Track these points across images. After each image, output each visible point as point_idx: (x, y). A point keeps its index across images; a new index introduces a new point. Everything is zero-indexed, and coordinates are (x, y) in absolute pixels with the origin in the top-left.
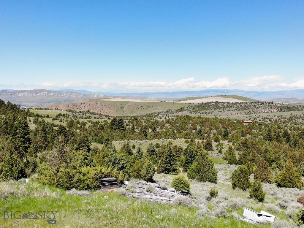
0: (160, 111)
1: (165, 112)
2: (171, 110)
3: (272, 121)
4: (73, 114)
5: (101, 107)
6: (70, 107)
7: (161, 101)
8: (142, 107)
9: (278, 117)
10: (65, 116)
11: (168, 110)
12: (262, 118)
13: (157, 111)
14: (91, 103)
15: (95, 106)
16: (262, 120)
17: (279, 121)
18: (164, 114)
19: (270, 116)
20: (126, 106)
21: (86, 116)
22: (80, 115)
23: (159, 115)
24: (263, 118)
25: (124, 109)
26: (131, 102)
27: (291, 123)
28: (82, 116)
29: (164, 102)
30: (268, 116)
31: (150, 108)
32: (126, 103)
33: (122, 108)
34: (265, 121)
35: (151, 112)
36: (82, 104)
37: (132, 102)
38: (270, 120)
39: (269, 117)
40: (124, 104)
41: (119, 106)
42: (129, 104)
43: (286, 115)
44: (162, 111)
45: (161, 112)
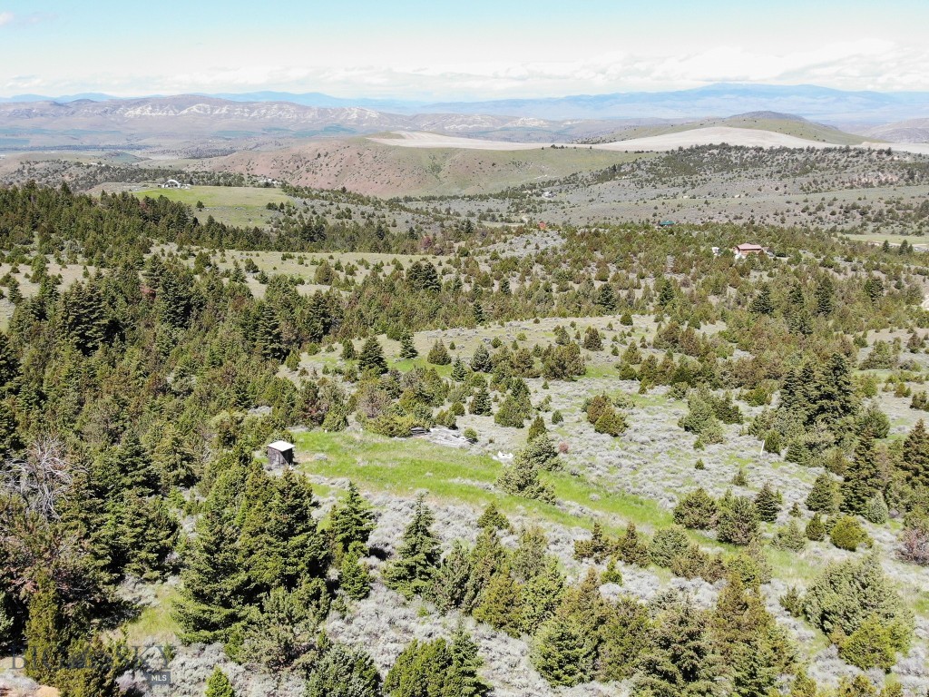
0: (547, 177)
1: (562, 180)
2: (580, 176)
3: (870, 215)
4: (305, 203)
5: (376, 166)
6: (286, 164)
7: (553, 147)
8: (493, 165)
9: (887, 203)
10: (286, 208)
11: (573, 175)
12: (841, 208)
13: (538, 178)
14: (347, 154)
15: (357, 162)
16: (840, 213)
17: (891, 215)
18: (558, 188)
19: (865, 199)
20: (448, 162)
21: (338, 208)
22: (322, 205)
23: (543, 191)
24: (845, 205)
25: (441, 174)
26: (461, 149)
27: (921, 224)
28: (327, 209)
29: (562, 147)
30: (860, 199)
31: (517, 170)
32: (447, 152)
33: (436, 169)
34: (848, 215)
35: (522, 182)
36: (319, 155)
37: (465, 150)
38: (863, 213)
39: (862, 204)
40: (441, 156)
41: (426, 163)
42: (457, 156)
43: (913, 197)
44: (553, 178)
45: (551, 183)
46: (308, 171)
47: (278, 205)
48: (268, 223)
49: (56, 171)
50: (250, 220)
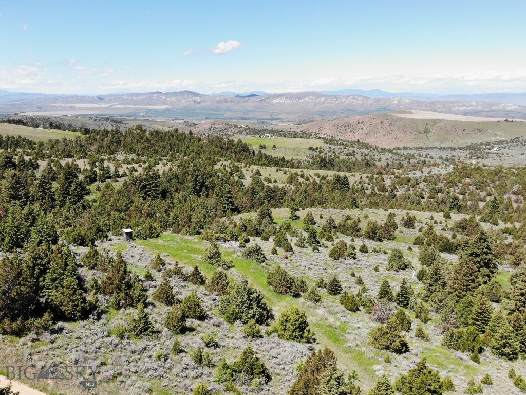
0: (498, 139)
1: (508, 141)
2: (521, 139)
4: (330, 147)
5: (390, 129)
6: (340, 128)
7: (506, 120)
8: (464, 130)
10: (319, 150)
11: (517, 138)
13: (493, 139)
14: (374, 122)
15: (380, 127)
18: (504, 146)
20: (435, 128)
21: (348, 150)
22: (340, 148)
23: (494, 147)
25: (429, 135)
26: (445, 120)
28: (342, 151)
29: (512, 121)
31: (480, 134)
32: (435, 122)
33: (427, 131)
35: (481, 141)
36: (359, 123)
37: (447, 121)
40: (431, 124)
41: (421, 127)
42: (441, 124)
44: (503, 139)
45: (501, 142)
46: (351, 132)
47: (315, 148)
48: (307, 157)
49: (225, 129)
50: (298, 155)
